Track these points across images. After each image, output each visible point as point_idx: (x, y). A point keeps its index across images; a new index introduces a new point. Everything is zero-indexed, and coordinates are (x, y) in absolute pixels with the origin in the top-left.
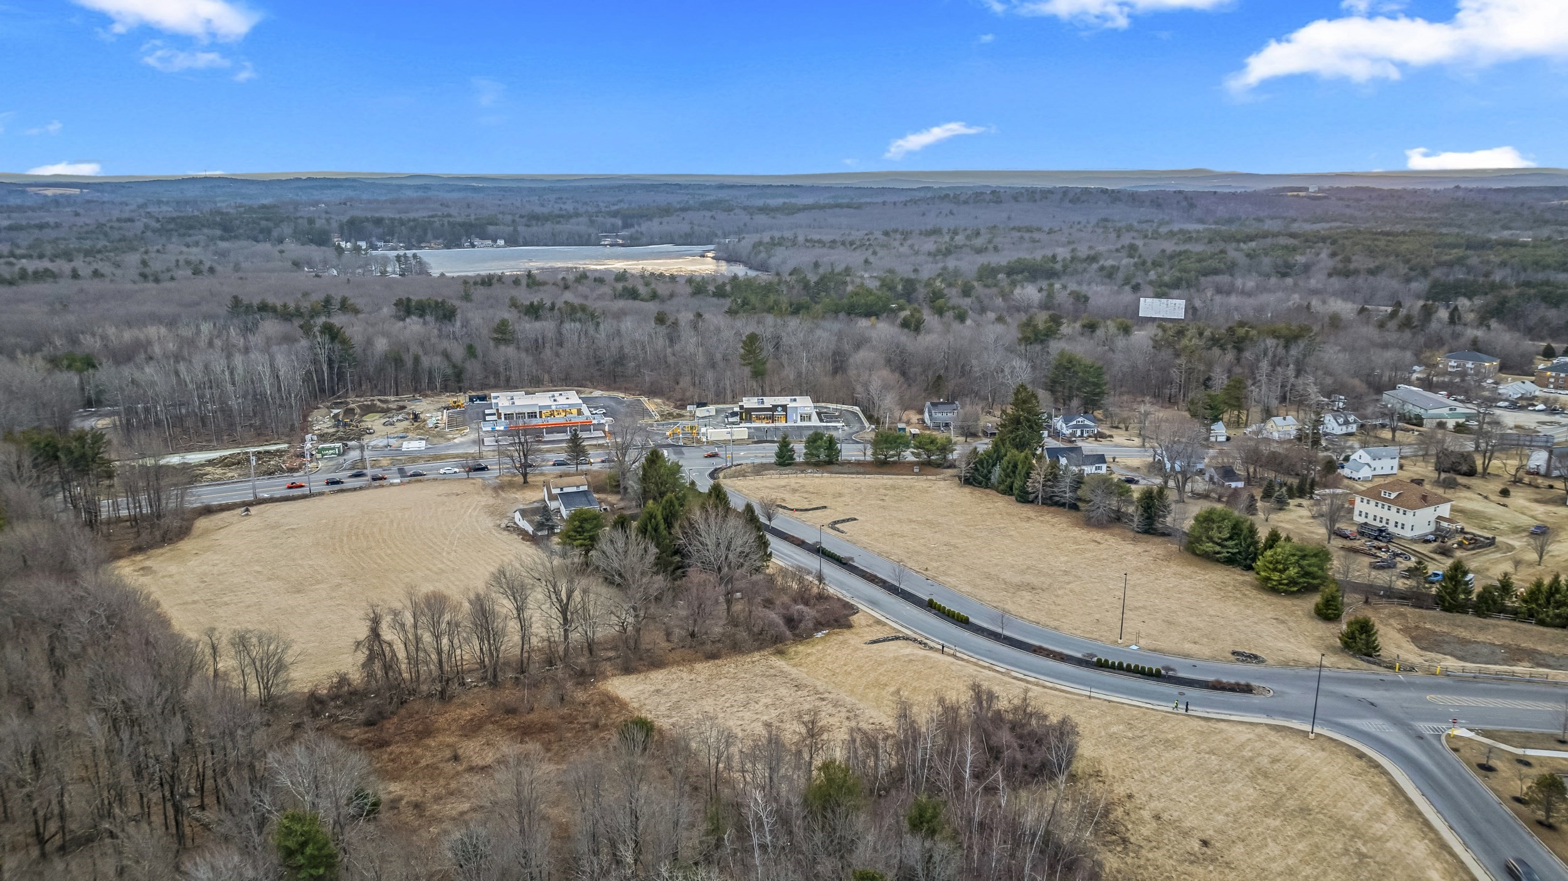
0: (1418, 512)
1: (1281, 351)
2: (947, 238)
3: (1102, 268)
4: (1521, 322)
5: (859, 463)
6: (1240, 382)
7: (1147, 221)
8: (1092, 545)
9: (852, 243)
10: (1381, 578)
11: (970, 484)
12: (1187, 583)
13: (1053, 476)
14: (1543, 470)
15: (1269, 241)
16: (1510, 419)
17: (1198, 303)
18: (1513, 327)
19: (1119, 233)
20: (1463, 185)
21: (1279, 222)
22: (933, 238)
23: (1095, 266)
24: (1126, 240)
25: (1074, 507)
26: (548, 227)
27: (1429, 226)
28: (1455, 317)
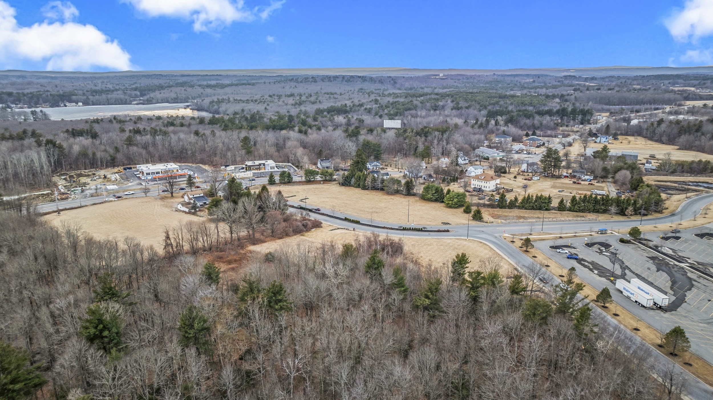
0: (491, 182)
1: (440, 136)
2: (298, 98)
3: (366, 109)
4: (518, 125)
5: (300, 182)
6: (428, 147)
7: (379, 89)
8: (391, 200)
9: (256, 101)
10: (481, 202)
11: (344, 185)
12: (424, 208)
13: (374, 180)
14: (526, 171)
15: (428, 97)
16: (516, 156)
17: (406, 122)
18: (516, 126)
19: (369, 94)
20: (496, 73)
21: (430, 89)
22: (291, 98)
23: (363, 108)
24: (373, 97)
25: (382, 189)
26: (104, 96)
27: (486, 90)
28: (497, 123)
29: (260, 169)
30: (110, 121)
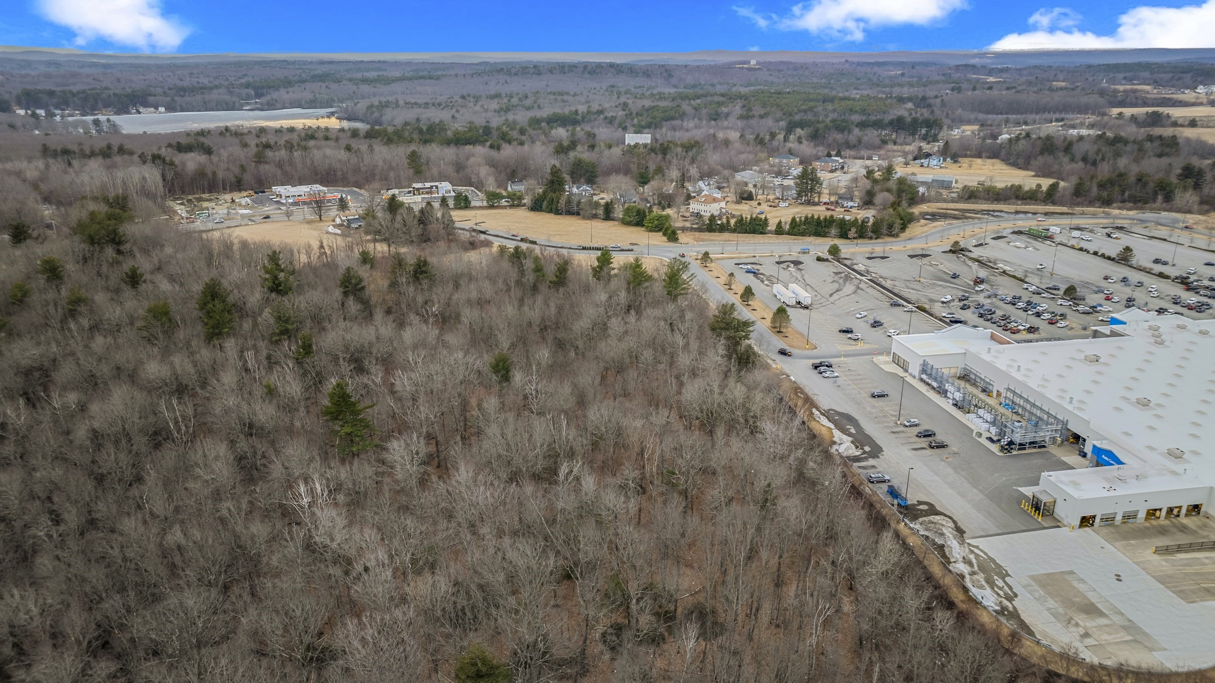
0: (712, 205)
1: (684, 153)
2: (506, 100)
3: (606, 118)
4: (821, 141)
5: (479, 207)
7: (640, 87)
9: (439, 104)
11: (533, 210)
13: (569, 204)
17: (658, 136)
18: (816, 144)
19: (619, 94)
20: (850, 60)
22: (496, 101)
23: (602, 116)
24: (623, 99)
25: (578, 214)
26: (199, 97)
29: (431, 193)
30: (221, 134)
